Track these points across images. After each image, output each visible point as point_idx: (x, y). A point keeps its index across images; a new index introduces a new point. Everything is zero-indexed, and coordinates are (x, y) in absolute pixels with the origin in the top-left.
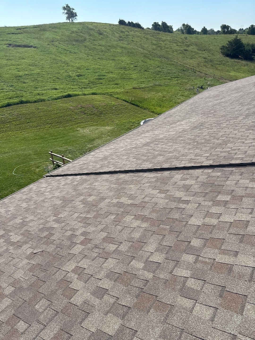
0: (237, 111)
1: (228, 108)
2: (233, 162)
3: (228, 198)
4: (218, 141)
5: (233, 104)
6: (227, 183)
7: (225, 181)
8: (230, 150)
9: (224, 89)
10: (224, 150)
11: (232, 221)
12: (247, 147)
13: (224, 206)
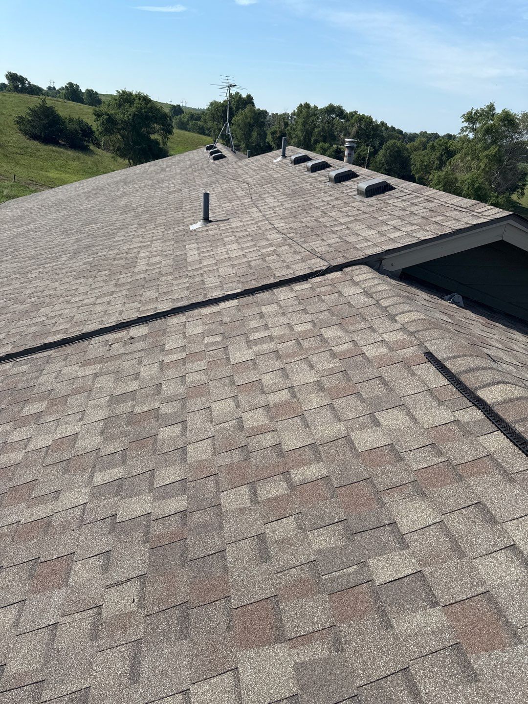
0: (57, 245)
1: (40, 241)
2: (50, 340)
3: (42, 406)
4: (23, 307)
5: (50, 232)
6: (40, 380)
7: (37, 378)
8: (44, 318)
9: (33, 204)
10: (34, 321)
11: (50, 443)
12: (75, 309)
13: (35, 423)
